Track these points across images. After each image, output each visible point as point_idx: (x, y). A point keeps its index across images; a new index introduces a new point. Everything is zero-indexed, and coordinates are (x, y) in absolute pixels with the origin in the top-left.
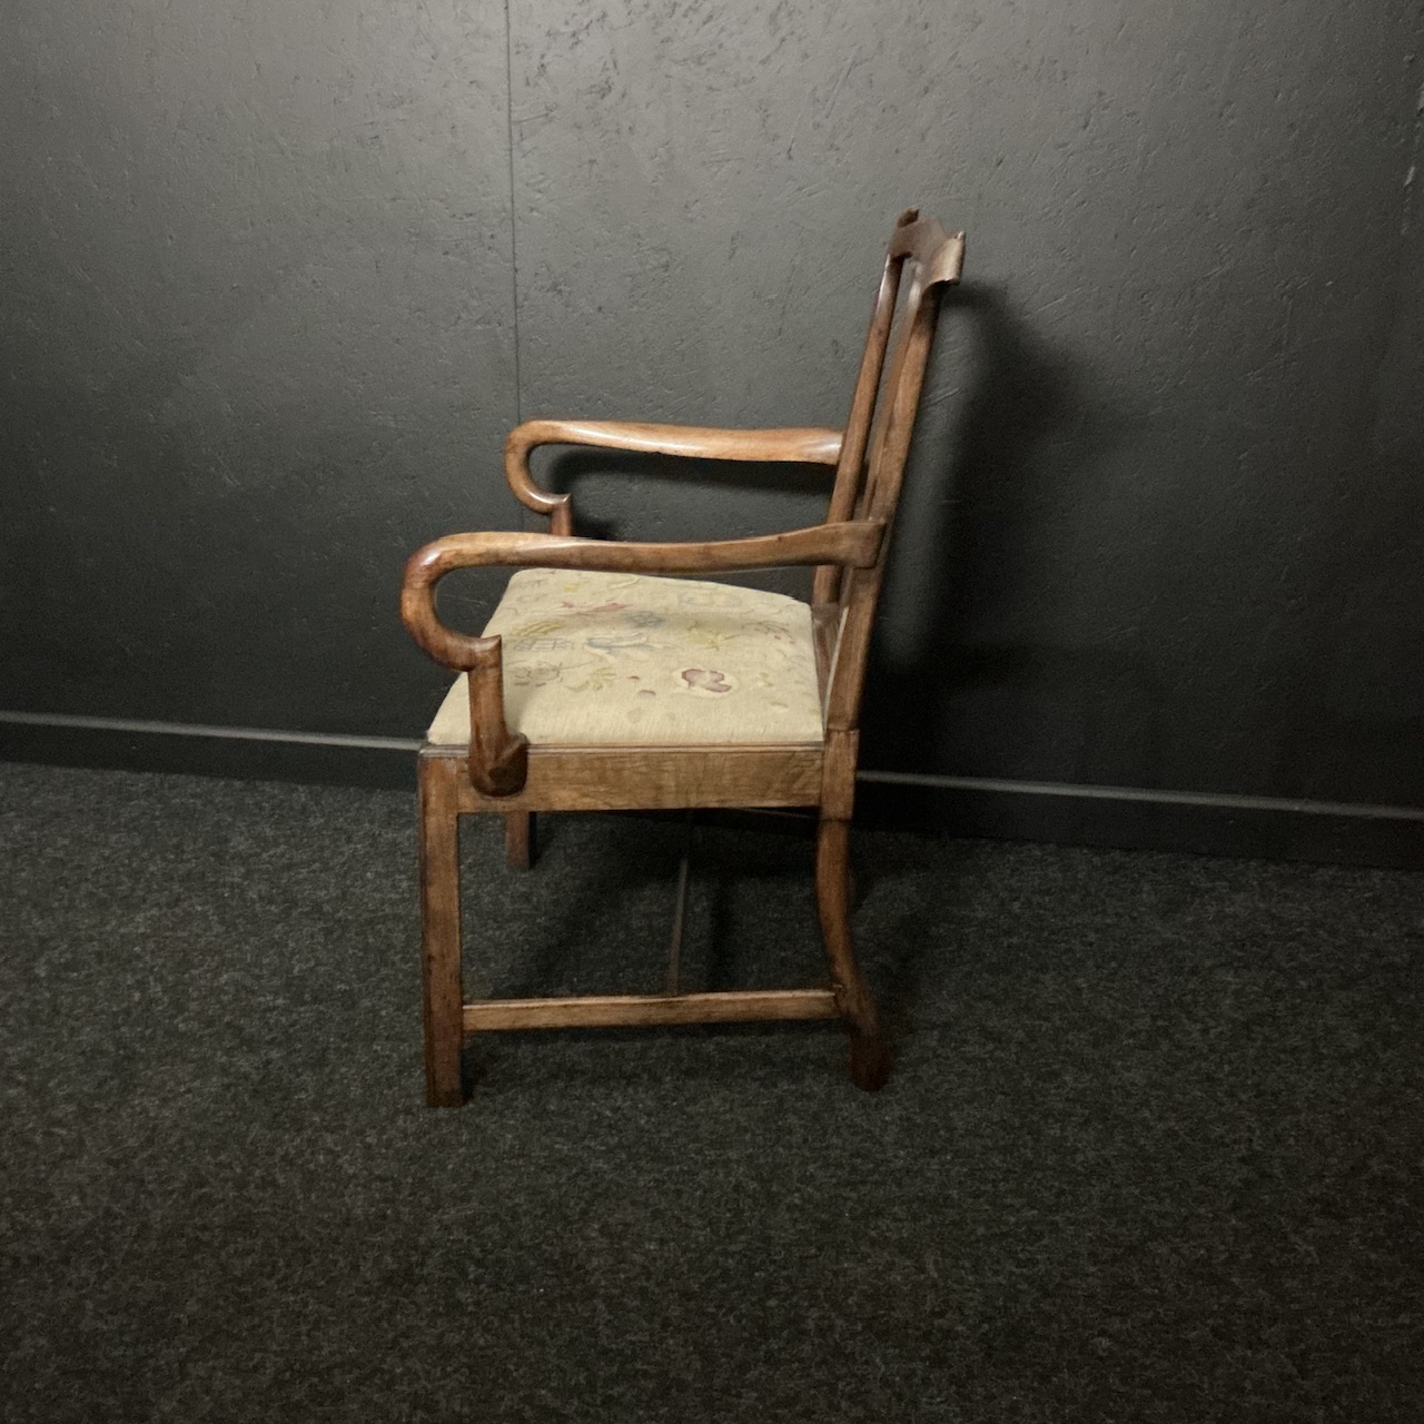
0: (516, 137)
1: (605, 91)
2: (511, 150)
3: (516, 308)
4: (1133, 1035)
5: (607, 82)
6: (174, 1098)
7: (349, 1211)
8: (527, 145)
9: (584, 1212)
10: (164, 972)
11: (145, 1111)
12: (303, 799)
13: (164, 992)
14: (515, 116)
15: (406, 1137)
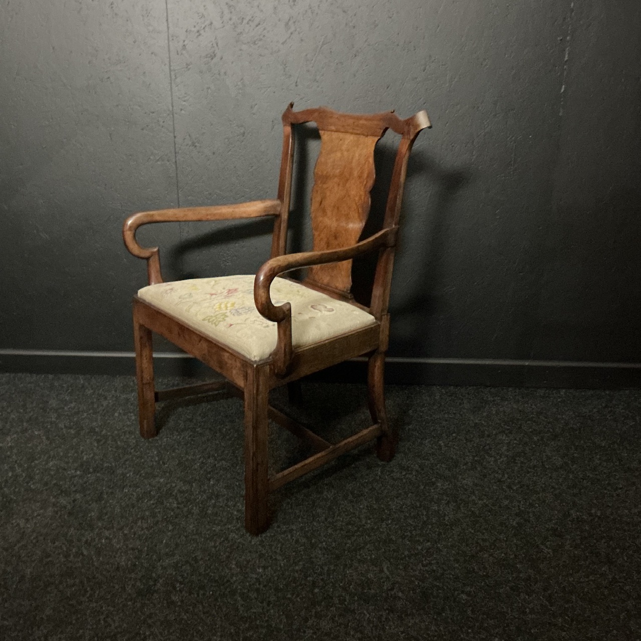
0: (173, 77)
1: (213, 56)
2: (171, 83)
3: (176, 153)
4: (466, 464)
5: (214, 53)
6: (32, 519)
7: (118, 563)
8: (178, 80)
9: (228, 557)
10: (22, 462)
11: (18, 525)
12: (82, 382)
13: (23, 471)
14: (172, 68)
15: (142, 529)
